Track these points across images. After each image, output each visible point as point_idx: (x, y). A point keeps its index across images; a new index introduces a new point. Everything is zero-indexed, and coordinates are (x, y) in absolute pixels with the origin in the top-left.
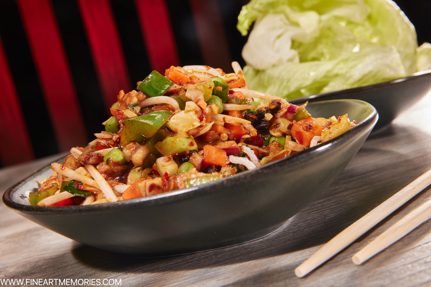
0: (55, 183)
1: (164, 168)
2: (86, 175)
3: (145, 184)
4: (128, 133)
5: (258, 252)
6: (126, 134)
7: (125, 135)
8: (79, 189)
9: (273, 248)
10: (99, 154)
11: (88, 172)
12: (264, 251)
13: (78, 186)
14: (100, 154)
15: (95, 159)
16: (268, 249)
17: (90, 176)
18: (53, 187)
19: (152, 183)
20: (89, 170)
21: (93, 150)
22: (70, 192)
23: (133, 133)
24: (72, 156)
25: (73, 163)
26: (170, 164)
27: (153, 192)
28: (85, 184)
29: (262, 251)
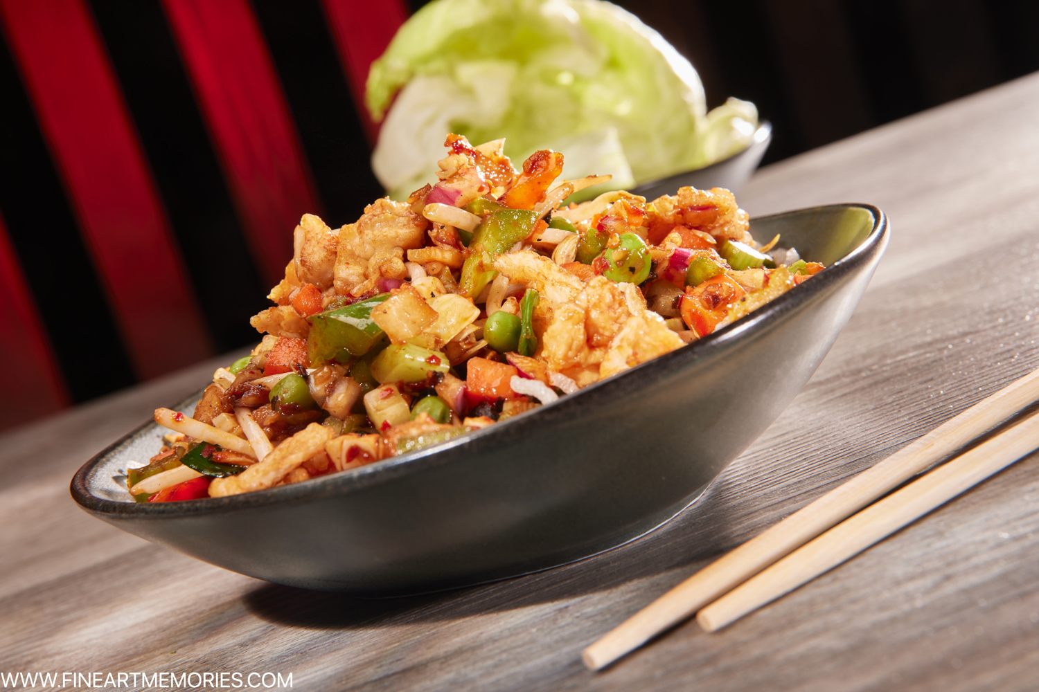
0: (179, 447)
1: (379, 413)
2: (230, 431)
3: (342, 443)
4: (319, 343)
5: (474, 604)
6: (316, 345)
7: (315, 347)
8: (213, 460)
9: (505, 592)
10: (263, 385)
11: (239, 424)
12: (487, 599)
13: (211, 456)
14: (265, 386)
15: (254, 395)
16: (495, 596)
17: (240, 431)
18: (176, 456)
19: (353, 445)
20: (241, 421)
21: (253, 376)
22: (194, 469)
23: (329, 343)
24: (215, 389)
25: (216, 403)
26: (392, 404)
27: (355, 462)
28: (228, 450)
29: (481, 601)
